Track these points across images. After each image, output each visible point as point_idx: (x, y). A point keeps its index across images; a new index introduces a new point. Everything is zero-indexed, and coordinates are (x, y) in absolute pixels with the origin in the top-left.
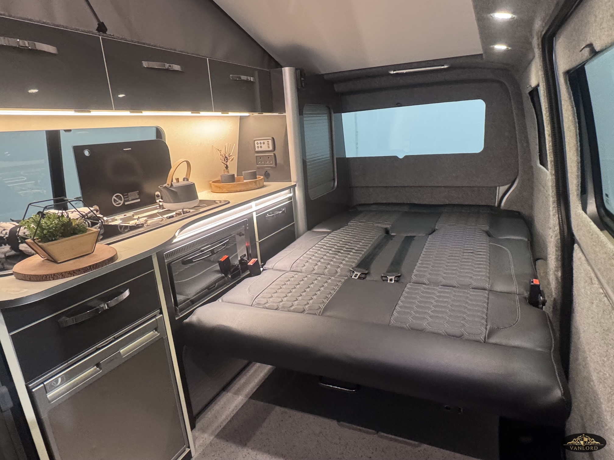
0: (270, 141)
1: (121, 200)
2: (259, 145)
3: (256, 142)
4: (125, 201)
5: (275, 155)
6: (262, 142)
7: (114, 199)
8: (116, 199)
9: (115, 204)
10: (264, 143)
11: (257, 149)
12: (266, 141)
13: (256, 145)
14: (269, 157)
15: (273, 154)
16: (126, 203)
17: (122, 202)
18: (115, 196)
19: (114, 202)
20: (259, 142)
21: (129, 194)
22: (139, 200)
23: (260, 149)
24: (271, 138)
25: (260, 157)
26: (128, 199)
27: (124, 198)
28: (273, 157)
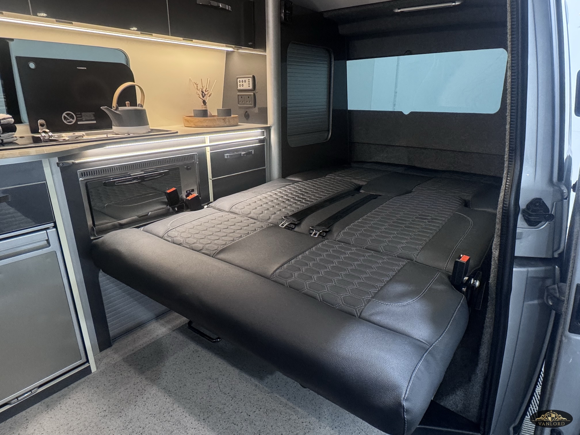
0: (251, 79)
1: (73, 119)
2: (241, 83)
3: (239, 80)
4: (77, 121)
5: (254, 95)
6: (244, 79)
7: (64, 116)
8: (67, 117)
9: (65, 122)
10: (245, 81)
11: (239, 88)
12: (247, 79)
13: (239, 84)
14: (249, 96)
15: (252, 94)
16: (79, 123)
17: (74, 121)
18: (66, 114)
19: (64, 119)
20: (241, 80)
21: (83, 114)
22: (95, 122)
23: (242, 88)
24: (251, 76)
25: (242, 96)
26: (81, 118)
27: (76, 116)
28: (253, 97)
